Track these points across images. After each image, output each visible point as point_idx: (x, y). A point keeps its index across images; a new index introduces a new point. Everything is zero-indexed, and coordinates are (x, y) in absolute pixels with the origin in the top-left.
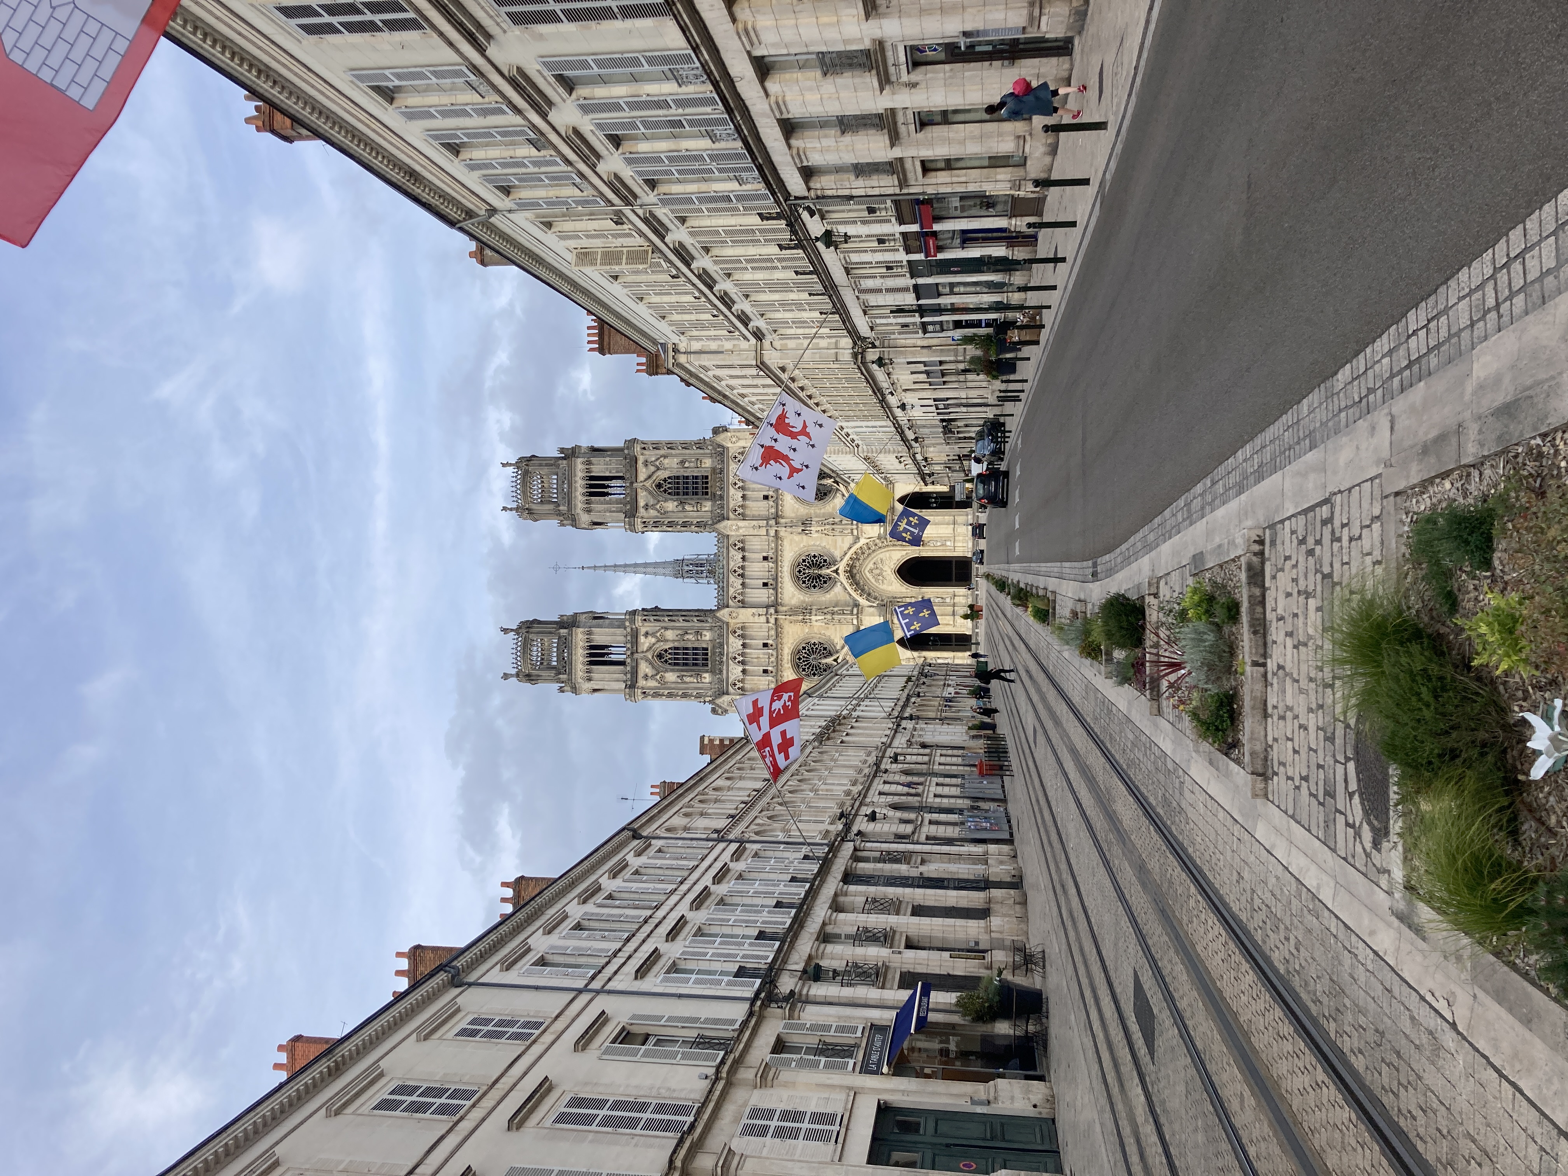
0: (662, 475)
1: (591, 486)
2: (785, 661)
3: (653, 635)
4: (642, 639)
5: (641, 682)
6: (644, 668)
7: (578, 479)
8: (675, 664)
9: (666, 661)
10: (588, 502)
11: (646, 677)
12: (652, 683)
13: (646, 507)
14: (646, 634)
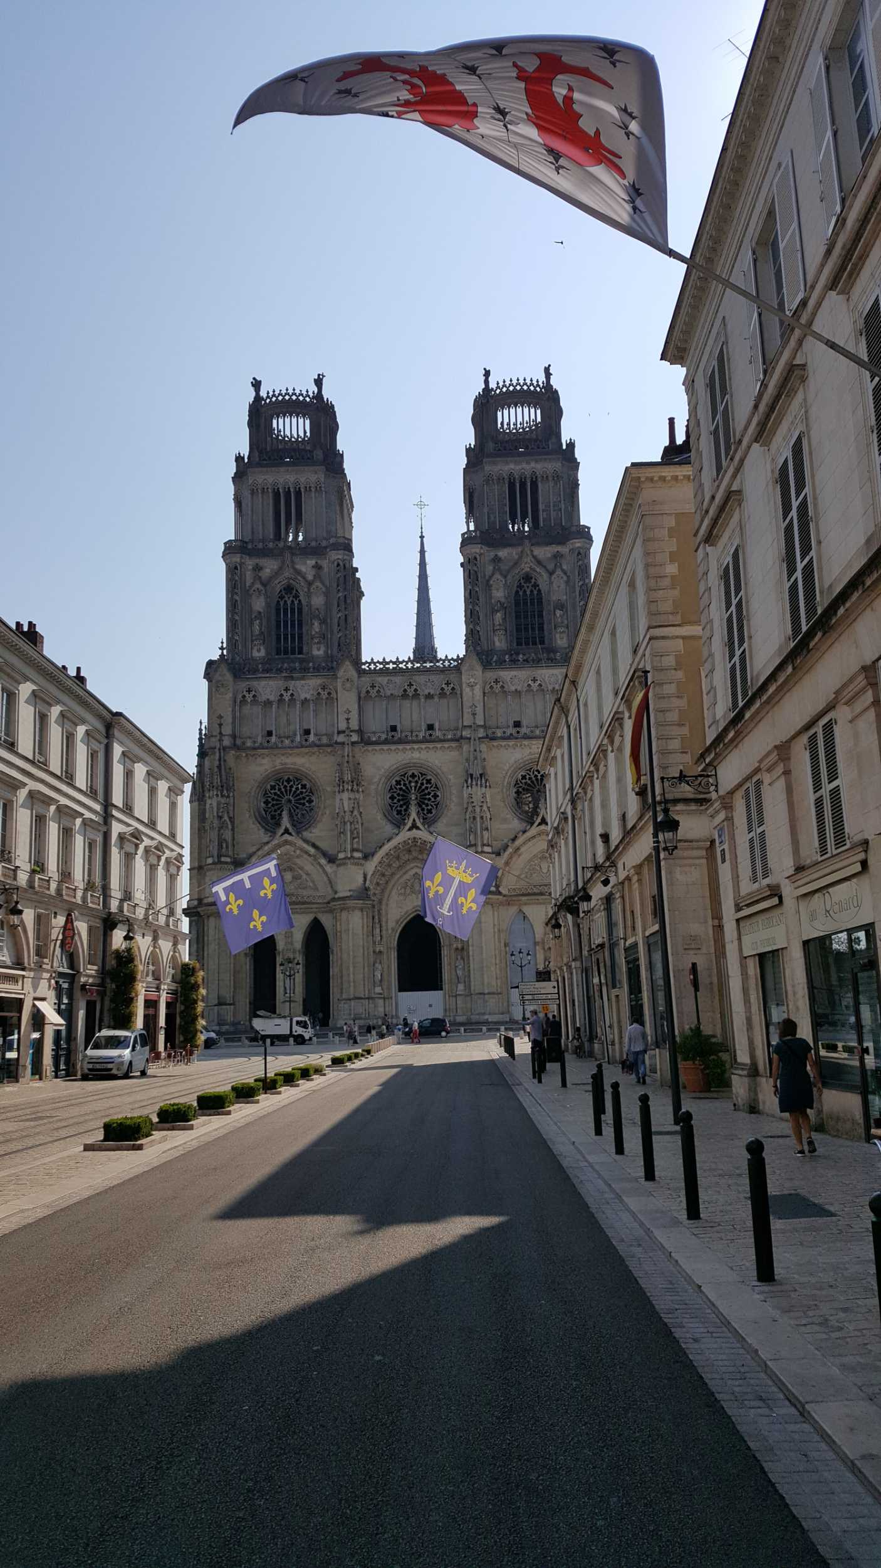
0: (543, 580)
1: (523, 485)
2: (284, 759)
3: (317, 577)
4: (311, 562)
5: (250, 563)
6: (270, 566)
7: (533, 465)
8: (278, 611)
9: (282, 597)
10: (500, 479)
11: (258, 568)
12: (249, 577)
13: (496, 560)
14: (318, 567)
